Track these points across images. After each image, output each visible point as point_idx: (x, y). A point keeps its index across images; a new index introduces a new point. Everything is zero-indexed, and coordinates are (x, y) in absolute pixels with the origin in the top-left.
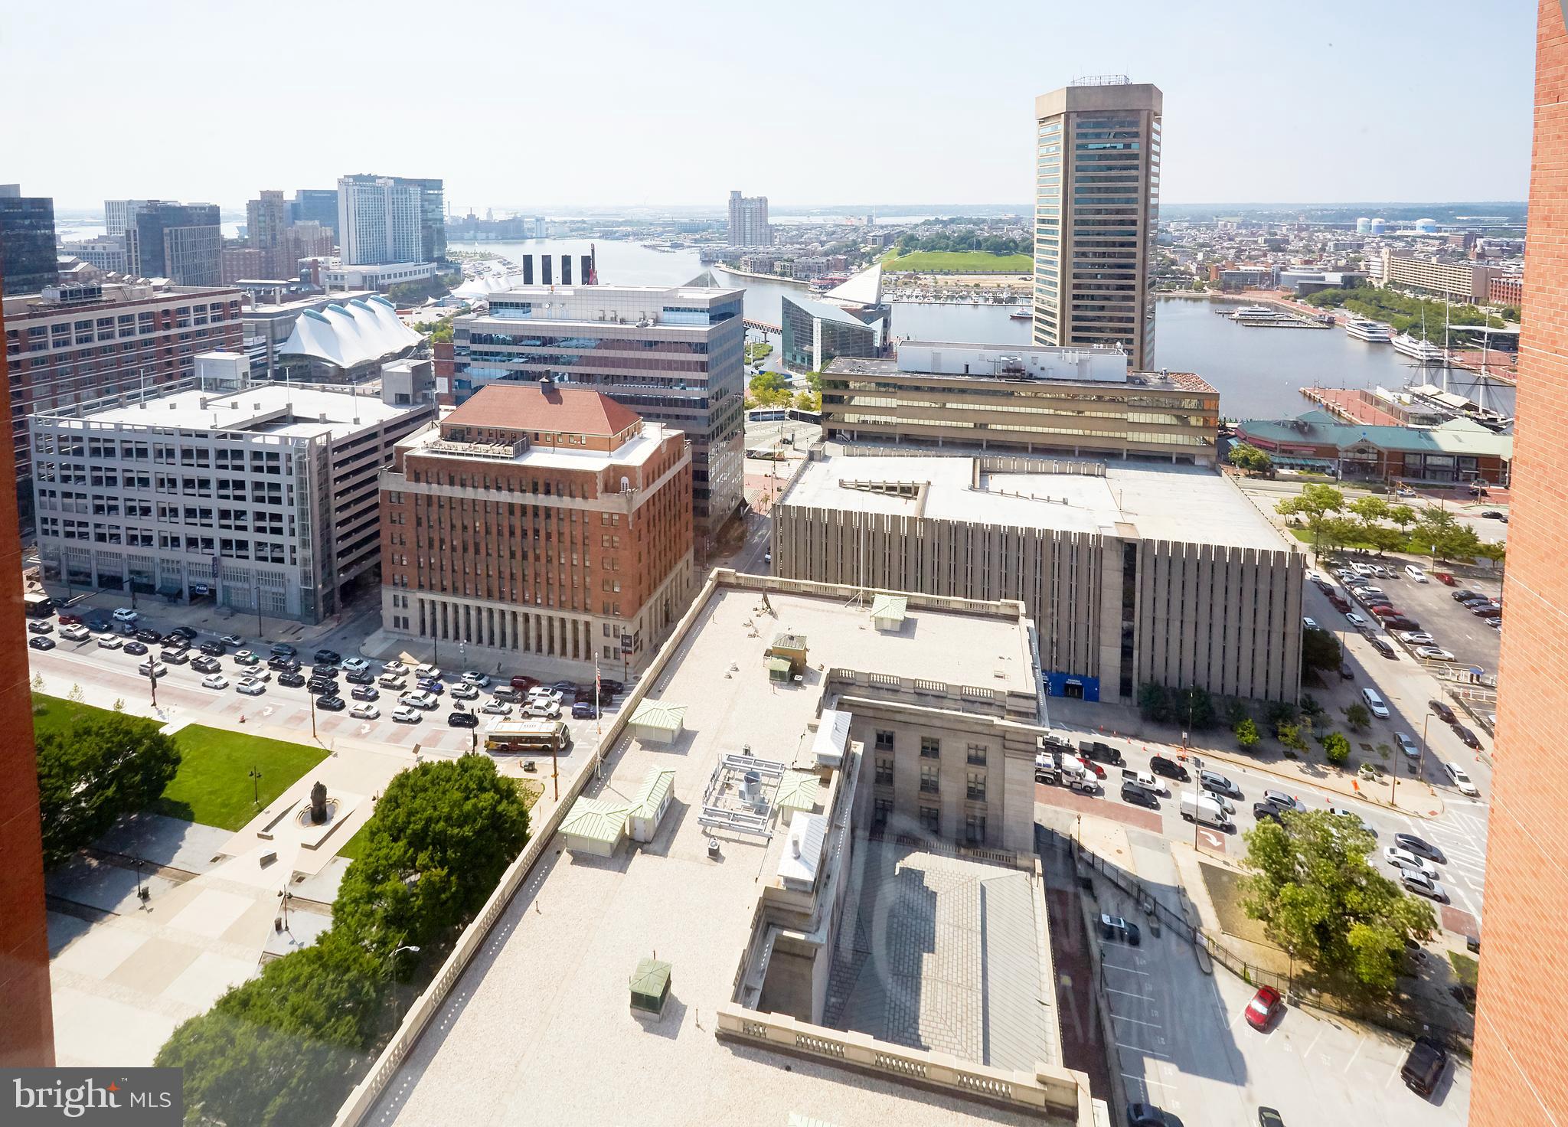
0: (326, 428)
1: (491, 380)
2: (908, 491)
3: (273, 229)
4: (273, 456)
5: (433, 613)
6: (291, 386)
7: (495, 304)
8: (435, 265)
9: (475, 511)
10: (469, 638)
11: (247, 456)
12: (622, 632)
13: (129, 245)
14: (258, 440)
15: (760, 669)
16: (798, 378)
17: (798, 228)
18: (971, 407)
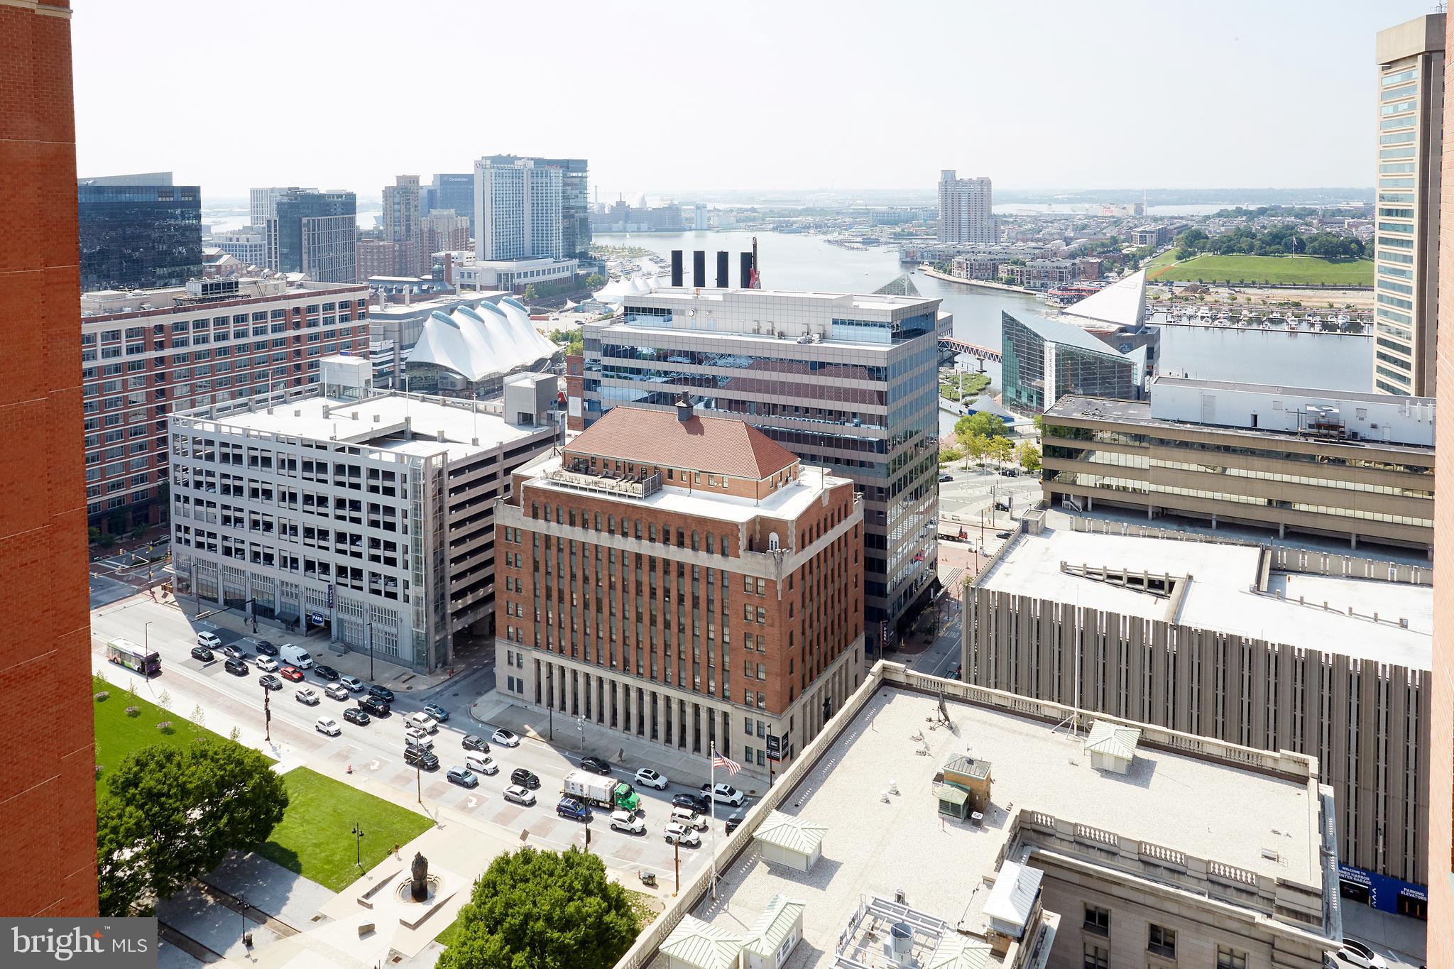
0: (442, 448)
1: (625, 402)
2: (1159, 586)
3: (408, 219)
4: (389, 475)
5: (550, 677)
6: (411, 397)
7: (632, 309)
8: (576, 261)
9: (597, 559)
10: (588, 716)
11: (364, 473)
12: (767, 731)
13: (269, 236)
14: (375, 456)
15: (928, 796)
16: (1025, 424)
17: (1035, 219)
18: (1260, 475)
